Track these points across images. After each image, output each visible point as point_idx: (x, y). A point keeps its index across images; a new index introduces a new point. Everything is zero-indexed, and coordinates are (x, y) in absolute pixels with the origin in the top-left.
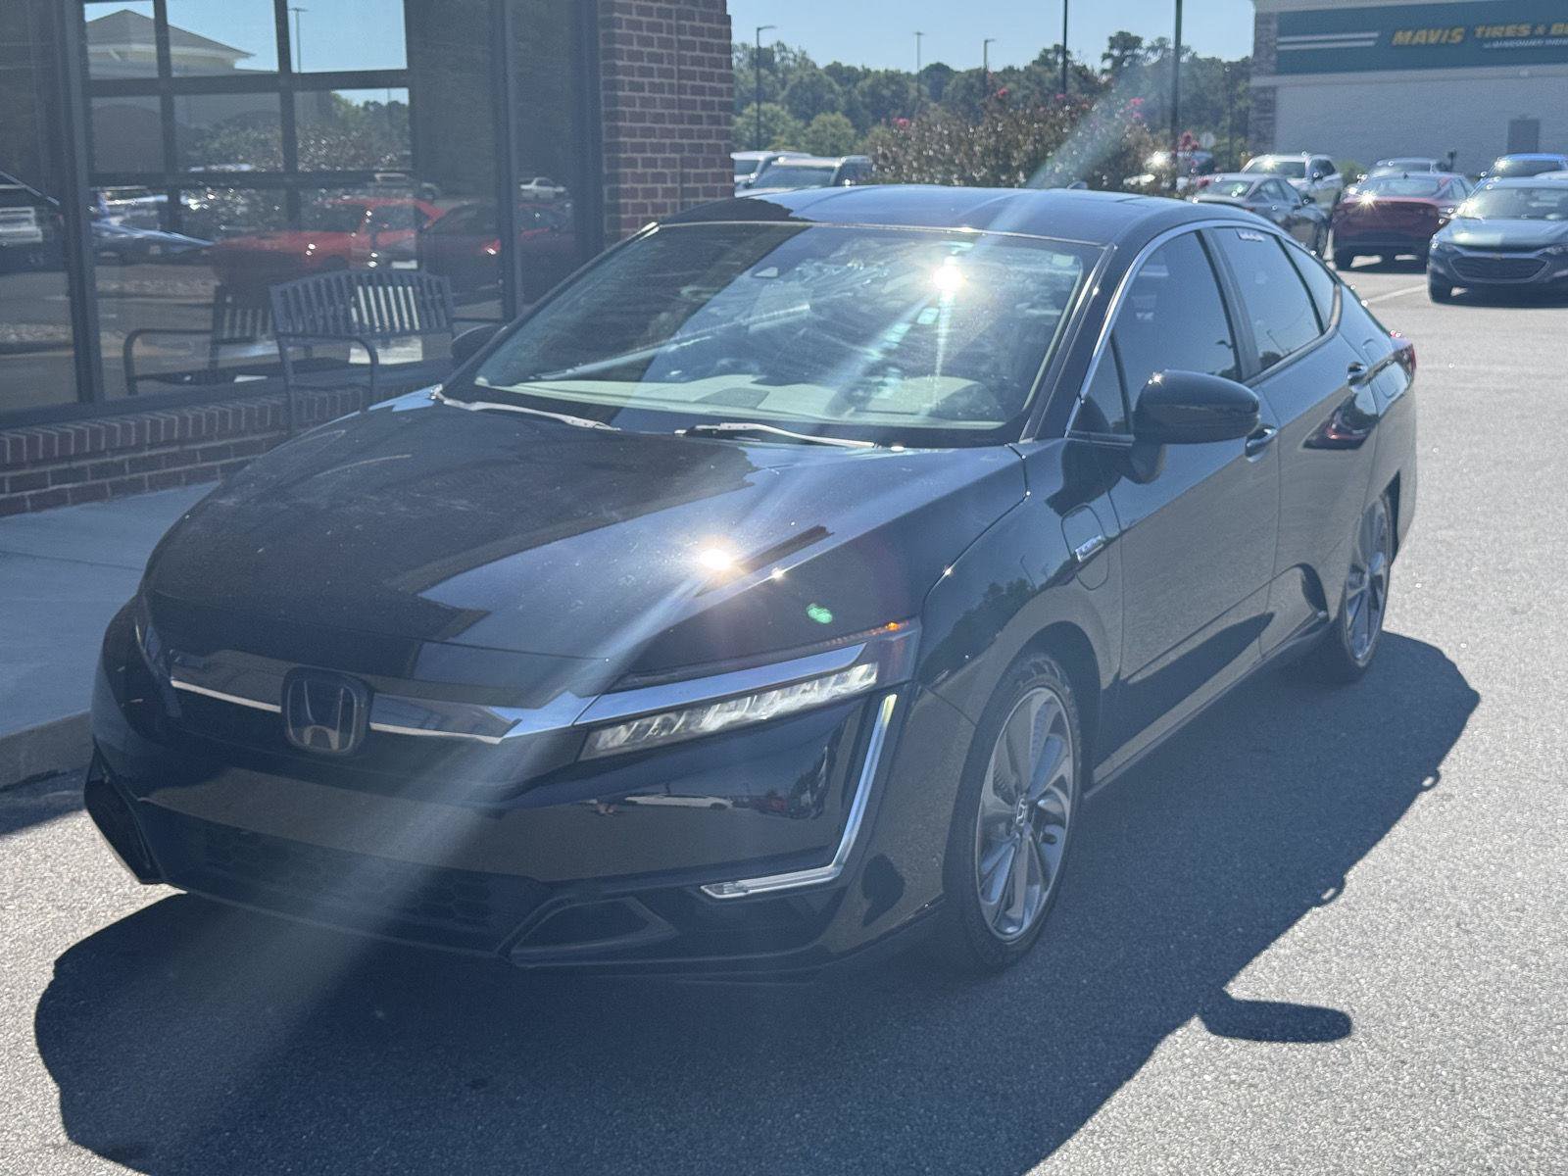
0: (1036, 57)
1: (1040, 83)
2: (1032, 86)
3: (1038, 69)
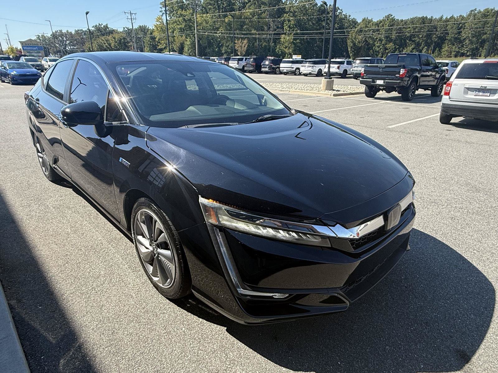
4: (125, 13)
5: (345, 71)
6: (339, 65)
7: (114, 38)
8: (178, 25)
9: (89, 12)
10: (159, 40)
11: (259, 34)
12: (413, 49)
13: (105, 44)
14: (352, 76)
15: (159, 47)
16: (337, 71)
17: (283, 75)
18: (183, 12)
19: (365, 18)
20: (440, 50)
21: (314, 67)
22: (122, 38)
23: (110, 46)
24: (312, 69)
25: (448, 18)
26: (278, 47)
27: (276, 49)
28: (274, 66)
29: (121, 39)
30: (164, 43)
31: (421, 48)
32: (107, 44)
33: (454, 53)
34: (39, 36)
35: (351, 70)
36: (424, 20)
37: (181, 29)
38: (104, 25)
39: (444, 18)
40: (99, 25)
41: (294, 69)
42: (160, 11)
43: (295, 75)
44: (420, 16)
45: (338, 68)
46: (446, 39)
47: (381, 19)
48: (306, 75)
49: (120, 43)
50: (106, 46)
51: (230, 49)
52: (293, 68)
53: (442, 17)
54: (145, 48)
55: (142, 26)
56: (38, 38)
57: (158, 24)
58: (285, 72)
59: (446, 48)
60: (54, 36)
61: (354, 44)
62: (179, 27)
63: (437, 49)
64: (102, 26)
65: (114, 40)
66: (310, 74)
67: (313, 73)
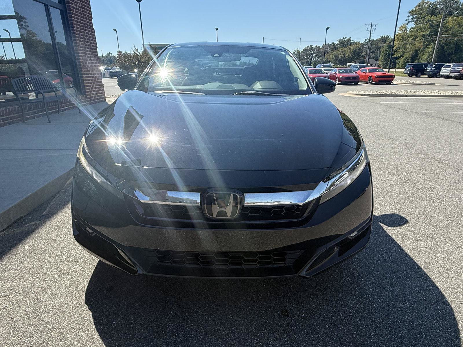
0: (106, 54)
1: (108, 58)
2: (107, 58)
3: (107, 56)
4: (366, 25)
7: (350, 49)
8: (423, 32)
9: (329, 27)
10: (397, 48)
13: (340, 54)
15: (395, 56)
18: (432, 18)
22: (357, 48)
23: (345, 56)
29: (356, 50)
30: (402, 52)
32: (342, 55)
34: (295, 51)
37: (424, 36)
38: (347, 38)
40: (344, 38)
42: (407, 20)
49: (354, 53)
50: (341, 56)
54: (380, 57)
55: (385, 36)
56: (294, 52)
57: (400, 33)
60: (306, 50)
62: (422, 34)
64: (346, 40)
65: (349, 50)
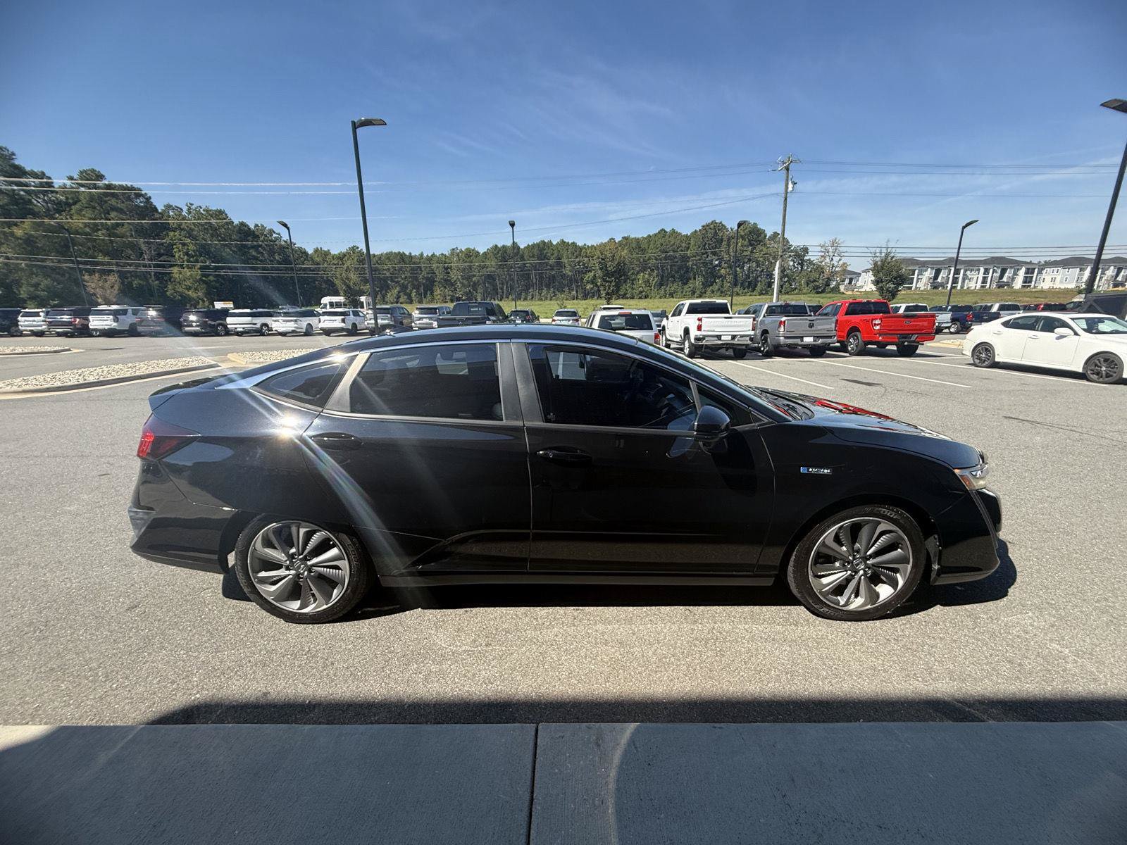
5: (354, 325)
6: (343, 317)
11: (117, 264)
12: (399, 292)
14: (368, 331)
16: (342, 325)
17: (236, 338)
19: (317, 248)
20: (432, 294)
21: (299, 322)
24: (296, 325)
25: (430, 255)
26: (170, 287)
27: (167, 291)
28: (213, 323)
31: (408, 291)
33: (449, 297)
35: (366, 323)
36: (402, 257)
39: (425, 255)
41: (258, 326)
43: (263, 335)
44: (397, 251)
45: (343, 321)
46: (436, 281)
47: (344, 251)
48: (284, 334)
51: (44, 291)
52: (255, 324)
53: (422, 254)
58: (241, 332)
59: (438, 292)
61: (348, 287)
63: (429, 292)
66: (293, 331)
67: (298, 330)
